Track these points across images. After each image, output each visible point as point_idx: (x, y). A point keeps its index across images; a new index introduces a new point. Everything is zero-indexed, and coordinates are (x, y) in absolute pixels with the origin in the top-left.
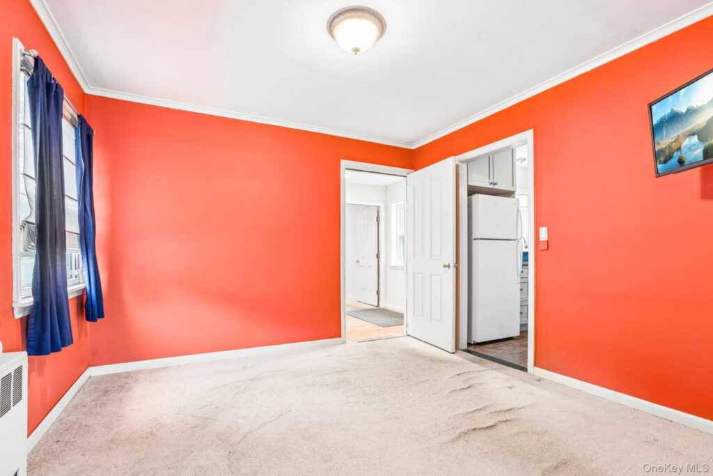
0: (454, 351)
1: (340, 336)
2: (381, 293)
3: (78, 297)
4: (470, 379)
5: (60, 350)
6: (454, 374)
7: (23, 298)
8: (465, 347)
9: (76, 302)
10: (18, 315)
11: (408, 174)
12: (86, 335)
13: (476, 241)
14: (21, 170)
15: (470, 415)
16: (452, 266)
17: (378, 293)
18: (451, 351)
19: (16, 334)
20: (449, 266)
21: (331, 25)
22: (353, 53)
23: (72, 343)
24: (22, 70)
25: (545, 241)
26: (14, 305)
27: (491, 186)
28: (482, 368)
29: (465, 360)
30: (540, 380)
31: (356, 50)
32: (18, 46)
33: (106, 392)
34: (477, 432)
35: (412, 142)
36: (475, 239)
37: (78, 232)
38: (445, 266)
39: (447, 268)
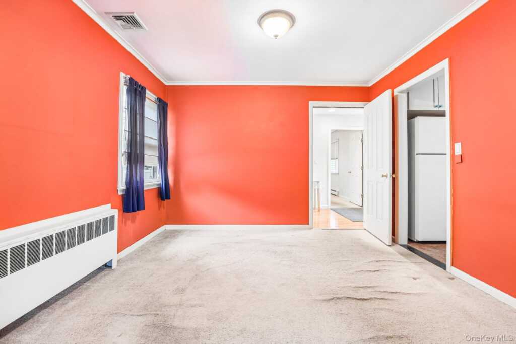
0: (390, 244)
1: (308, 224)
2: (364, 196)
3: (158, 188)
4: (385, 266)
5: (135, 211)
6: (374, 260)
7: (122, 186)
8: (405, 242)
9: (157, 190)
10: (120, 193)
11: (365, 105)
12: (164, 207)
13: (418, 155)
14: (124, 129)
15: (357, 289)
16: (388, 176)
17: (362, 196)
18: (387, 244)
19: (119, 202)
20: (386, 176)
21: (260, 24)
22: (274, 38)
23: (144, 208)
24: (125, 85)
25: (459, 155)
26: (118, 189)
27: (437, 109)
28: (405, 260)
29: (395, 252)
30: (453, 279)
31: (276, 36)
32: (122, 75)
33: (166, 237)
34: (349, 300)
35: (367, 82)
36: (417, 154)
37: (158, 155)
38: (383, 176)
39: (385, 177)
